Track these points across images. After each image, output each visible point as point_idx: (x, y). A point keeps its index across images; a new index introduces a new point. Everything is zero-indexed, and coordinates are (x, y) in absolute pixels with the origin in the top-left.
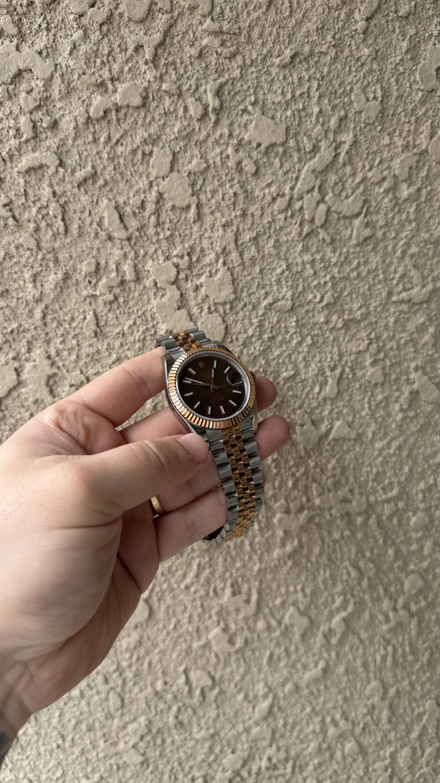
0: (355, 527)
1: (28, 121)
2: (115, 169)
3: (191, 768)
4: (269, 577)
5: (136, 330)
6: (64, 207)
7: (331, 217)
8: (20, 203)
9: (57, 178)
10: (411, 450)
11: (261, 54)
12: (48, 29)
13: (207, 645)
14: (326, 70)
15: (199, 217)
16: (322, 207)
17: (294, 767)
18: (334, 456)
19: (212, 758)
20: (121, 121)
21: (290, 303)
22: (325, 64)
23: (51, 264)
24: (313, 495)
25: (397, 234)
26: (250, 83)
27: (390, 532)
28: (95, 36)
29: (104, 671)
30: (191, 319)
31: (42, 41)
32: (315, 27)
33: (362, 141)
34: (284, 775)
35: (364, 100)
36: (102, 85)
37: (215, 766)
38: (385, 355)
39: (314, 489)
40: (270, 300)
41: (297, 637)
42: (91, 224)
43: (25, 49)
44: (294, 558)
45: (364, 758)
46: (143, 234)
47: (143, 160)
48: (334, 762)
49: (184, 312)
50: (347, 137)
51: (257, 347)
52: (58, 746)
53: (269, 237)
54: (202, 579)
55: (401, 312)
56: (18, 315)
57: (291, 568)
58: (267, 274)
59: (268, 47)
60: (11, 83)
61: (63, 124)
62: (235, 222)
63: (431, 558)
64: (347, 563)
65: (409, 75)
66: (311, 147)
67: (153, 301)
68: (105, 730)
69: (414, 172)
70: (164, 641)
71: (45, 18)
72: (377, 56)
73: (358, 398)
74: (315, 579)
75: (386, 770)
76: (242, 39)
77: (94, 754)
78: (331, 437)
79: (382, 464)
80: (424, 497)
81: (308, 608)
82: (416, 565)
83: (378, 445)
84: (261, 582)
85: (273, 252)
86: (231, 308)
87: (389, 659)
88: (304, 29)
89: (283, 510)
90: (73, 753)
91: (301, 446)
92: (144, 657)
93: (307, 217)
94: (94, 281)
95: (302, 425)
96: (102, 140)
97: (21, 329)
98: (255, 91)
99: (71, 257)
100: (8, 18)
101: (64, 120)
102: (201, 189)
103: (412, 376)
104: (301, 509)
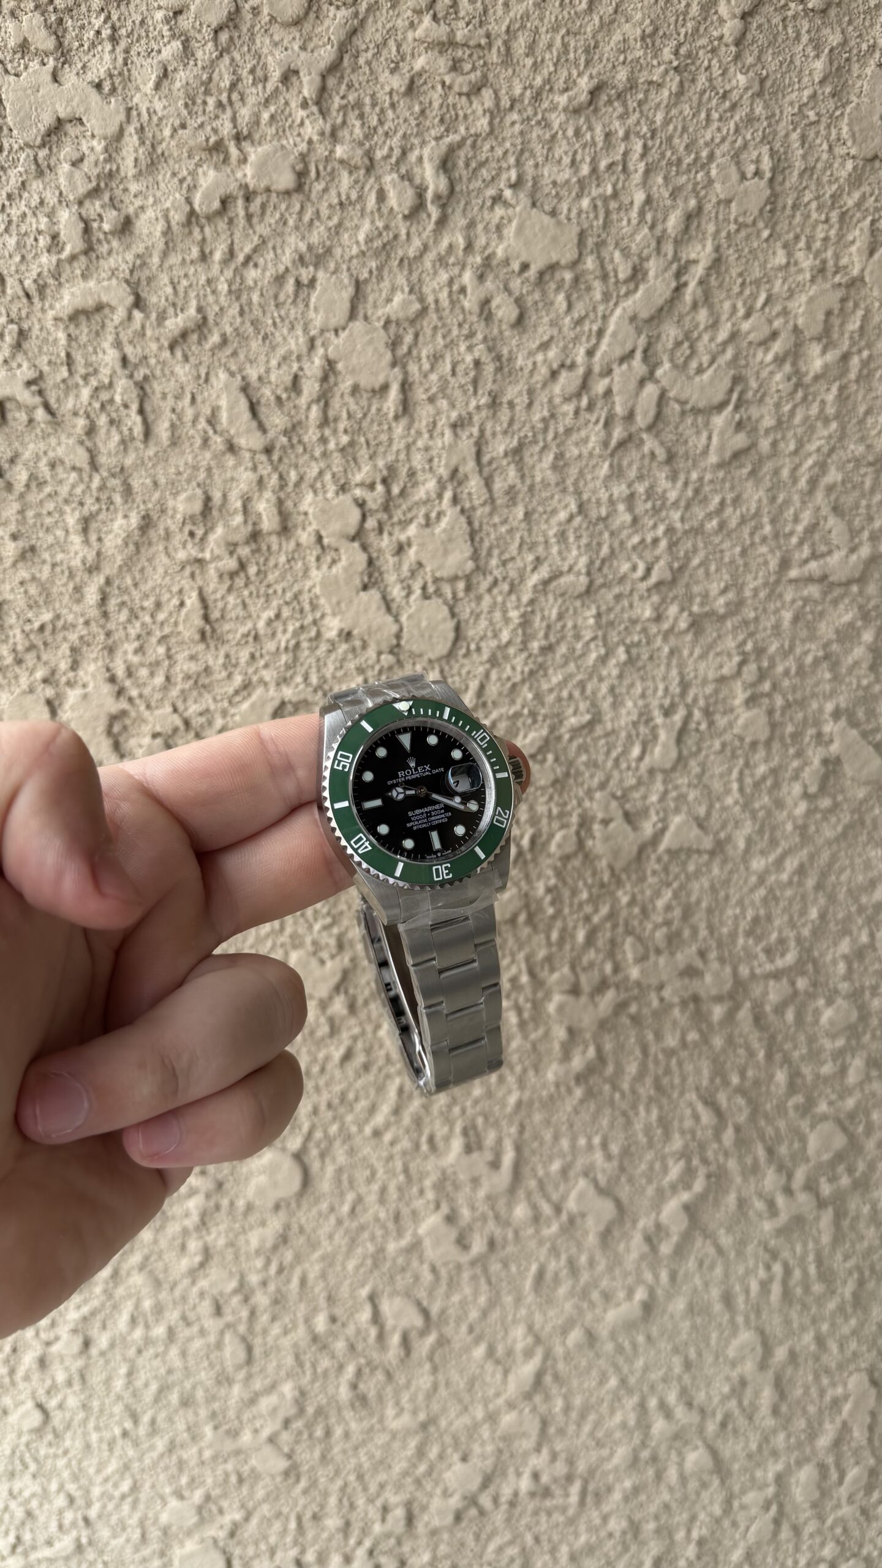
0: (710, 1025)
1: (75, 218)
2: (242, 313)
3: (382, 1486)
4: (537, 1117)
5: (280, 629)
6: (142, 388)
7: (667, 411)
8: (59, 379)
9: (130, 332)
10: (824, 875)
11: (531, 87)
12: (114, 39)
13: (416, 1247)
14: (659, 117)
15: (406, 407)
16: (651, 390)
17: (583, 1493)
18: (669, 885)
19: (422, 1468)
20: (255, 220)
21: (583, 580)
22: (658, 105)
23: (118, 499)
24: (625, 959)
25: (800, 445)
26: (508, 145)
27: (780, 1038)
28: (204, 52)
29: (215, 1292)
30: (389, 609)
31: (102, 63)
32: (639, 32)
33: (732, 258)
34: (564, 1510)
35: (735, 176)
36: (218, 147)
37: (428, 1487)
38: (774, 687)
39: (629, 949)
40: (544, 572)
41: (592, 1239)
42: (195, 421)
43: (69, 77)
44: (586, 1082)
45: (723, 1482)
46: (295, 440)
47: (296, 295)
48: (663, 1487)
49: (374, 594)
50: (701, 253)
51: (517, 665)
52: (125, 1434)
53: (545, 447)
54: (407, 1119)
55: (806, 600)
56: (54, 596)
57: (582, 1101)
58: (538, 523)
59: (545, 72)
60: (43, 145)
61: (142, 225)
62: (476, 418)
63: (862, 1090)
64: (692, 1096)
65: (828, 126)
66: (629, 272)
67: (314, 573)
68: (216, 1405)
69: (836, 321)
70: (331, 1237)
71: (108, 18)
72: (762, 88)
73: (717, 771)
74: (629, 1123)
75: (767, 1507)
76: (494, 57)
77: (194, 1450)
78: (662, 847)
79: (765, 901)
80: (850, 969)
81: (614, 1180)
82: (831, 1103)
83: (758, 864)
84: (522, 1129)
85: (552, 477)
86: (468, 589)
87: (776, 1289)
88: (617, 37)
89: (566, 987)
90: (152, 1448)
91: (604, 863)
92: (292, 1267)
93: (619, 409)
94: (199, 532)
95: (606, 822)
96: (218, 256)
97: (60, 624)
98: (518, 161)
99: (156, 484)
100: (38, 19)
101: (144, 217)
102: (410, 352)
103: (827, 728)
104: (602, 986)
